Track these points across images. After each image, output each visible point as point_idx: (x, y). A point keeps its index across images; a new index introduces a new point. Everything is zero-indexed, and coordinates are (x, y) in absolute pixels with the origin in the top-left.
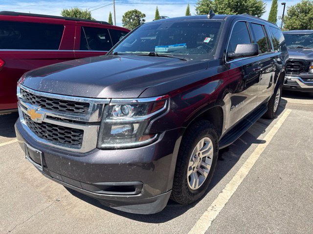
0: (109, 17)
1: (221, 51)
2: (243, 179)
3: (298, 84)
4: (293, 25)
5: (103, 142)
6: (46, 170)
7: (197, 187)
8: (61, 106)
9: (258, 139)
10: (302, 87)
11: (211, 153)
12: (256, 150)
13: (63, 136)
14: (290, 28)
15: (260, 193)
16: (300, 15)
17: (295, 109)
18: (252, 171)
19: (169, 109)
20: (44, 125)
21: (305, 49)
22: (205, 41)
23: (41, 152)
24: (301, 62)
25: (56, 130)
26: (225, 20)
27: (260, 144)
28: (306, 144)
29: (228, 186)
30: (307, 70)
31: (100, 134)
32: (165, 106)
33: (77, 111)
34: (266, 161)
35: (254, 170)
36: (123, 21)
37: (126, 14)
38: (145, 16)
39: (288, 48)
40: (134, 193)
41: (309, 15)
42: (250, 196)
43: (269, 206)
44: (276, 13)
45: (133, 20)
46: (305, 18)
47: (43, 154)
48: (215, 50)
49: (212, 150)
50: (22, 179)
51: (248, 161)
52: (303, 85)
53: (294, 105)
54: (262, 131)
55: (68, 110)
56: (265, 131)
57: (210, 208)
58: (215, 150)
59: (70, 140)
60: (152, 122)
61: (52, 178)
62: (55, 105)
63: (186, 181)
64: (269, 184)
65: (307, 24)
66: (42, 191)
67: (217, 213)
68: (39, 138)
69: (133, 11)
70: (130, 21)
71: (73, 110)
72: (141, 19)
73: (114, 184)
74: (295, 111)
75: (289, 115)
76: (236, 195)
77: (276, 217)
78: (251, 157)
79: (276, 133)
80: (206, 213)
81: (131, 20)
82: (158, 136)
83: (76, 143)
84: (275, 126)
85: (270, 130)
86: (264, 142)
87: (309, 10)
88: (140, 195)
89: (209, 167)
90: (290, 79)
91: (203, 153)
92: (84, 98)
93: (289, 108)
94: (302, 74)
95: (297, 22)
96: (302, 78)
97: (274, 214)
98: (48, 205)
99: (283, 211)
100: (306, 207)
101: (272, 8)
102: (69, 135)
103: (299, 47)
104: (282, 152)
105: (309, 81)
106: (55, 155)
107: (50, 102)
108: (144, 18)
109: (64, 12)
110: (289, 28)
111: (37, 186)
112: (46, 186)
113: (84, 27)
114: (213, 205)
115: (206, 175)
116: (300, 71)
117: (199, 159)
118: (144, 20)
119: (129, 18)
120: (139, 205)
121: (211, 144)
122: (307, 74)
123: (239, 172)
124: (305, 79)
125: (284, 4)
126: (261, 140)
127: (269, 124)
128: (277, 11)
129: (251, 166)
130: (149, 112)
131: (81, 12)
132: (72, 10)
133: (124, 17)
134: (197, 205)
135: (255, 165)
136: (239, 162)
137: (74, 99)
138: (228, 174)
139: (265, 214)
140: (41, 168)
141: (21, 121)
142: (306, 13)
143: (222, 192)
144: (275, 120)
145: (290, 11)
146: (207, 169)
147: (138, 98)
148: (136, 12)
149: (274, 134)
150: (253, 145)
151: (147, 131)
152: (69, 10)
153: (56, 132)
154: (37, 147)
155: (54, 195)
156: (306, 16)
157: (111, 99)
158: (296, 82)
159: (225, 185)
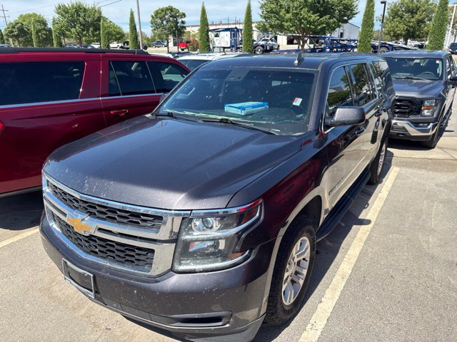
0: (129, 16)
1: (317, 117)
2: (345, 280)
3: (407, 131)
4: (396, 30)
5: (180, 264)
6: (99, 296)
7: (292, 301)
8: (120, 216)
9: (360, 217)
10: (412, 135)
11: (307, 255)
12: (358, 236)
13: (122, 255)
14: (392, 34)
15: (368, 300)
16: (406, 15)
17: (404, 166)
18: (356, 268)
19: (262, 217)
20: (93, 238)
21: (415, 81)
22: (294, 104)
23: (92, 275)
24: (411, 101)
25: (113, 246)
26: (319, 69)
27: (363, 226)
28: (421, 223)
29: (328, 293)
30: (419, 112)
31: (177, 254)
32: (258, 215)
33: (144, 224)
34: (372, 252)
35: (359, 266)
36: (152, 23)
37: (157, 13)
38: (185, 16)
39: (393, 77)
40: (220, 324)
41: (417, 16)
42: (356, 305)
43: (381, 319)
44: (373, 15)
45: (167, 22)
46: (413, 20)
47: (94, 277)
48: (309, 117)
49: (309, 249)
50: (50, 298)
51: (349, 252)
52: (413, 132)
53: (403, 160)
54: (364, 205)
55: (130, 221)
56: (368, 205)
57: (309, 326)
58: (312, 249)
59: (133, 259)
60: (244, 236)
61: (105, 305)
62: (110, 214)
63: (281, 299)
64: (378, 285)
65: (414, 28)
66: (82, 316)
67: (319, 333)
68: (84, 254)
69: (167, 9)
70: (162, 23)
71: (138, 223)
72: (180, 20)
73: (196, 316)
74: (404, 170)
75: (397, 177)
76: (339, 306)
77: (391, 333)
78: (352, 246)
79: (382, 207)
80: (305, 334)
81: (165, 22)
82: (250, 253)
83: (141, 263)
84: (380, 195)
85: (373, 203)
86: (368, 222)
87: (418, 9)
88: (227, 325)
89: (305, 272)
90: (396, 124)
91: (298, 256)
92: (155, 210)
93: (397, 165)
94: (412, 117)
95: (402, 26)
96: (412, 123)
97: (388, 330)
98: (96, 337)
99: (398, 324)
100: (425, 316)
101: (367, 8)
102: (132, 253)
103: (407, 78)
104: (391, 236)
105: (420, 127)
106: (113, 280)
107: (104, 210)
108: (183, 19)
109: (60, 8)
110: (390, 35)
111: (74, 309)
112: (86, 307)
113: (112, 62)
114: (312, 321)
115: (301, 282)
116: (410, 113)
117: (293, 264)
118: (183, 22)
119: (161, 18)
120: (226, 336)
121: (308, 243)
122: (419, 117)
123: (340, 272)
124: (416, 124)
125: (384, 3)
126: (364, 220)
127: (372, 193)
128: (374, 11)
129: (354, 261)
130: (239, 224)
131: (87, 7)
132: (73, 6)
133: (153, 17)
134: (293, 324)
135: (359, 260)
136: (339, 255)
137: (140, 210)
138: (326, 275)
139: (377, 330)
140: (92, 295)
141: (51, 224)
142: (412, 13)
143: (321, 302)
144: (379, 186)
145: (392, 10)
146: (303, 274)
147: (226, 208)
148: (171, 9)
149: (379, 209)
150: (355, 227)
151: (238, 248)
152: (67, 6)
153: (112, 249)
154: (84, 267)
155: (101, 321)
156: (413, 17)
157: (192, 210)
158: (404, 128)
159: (324, 292)
